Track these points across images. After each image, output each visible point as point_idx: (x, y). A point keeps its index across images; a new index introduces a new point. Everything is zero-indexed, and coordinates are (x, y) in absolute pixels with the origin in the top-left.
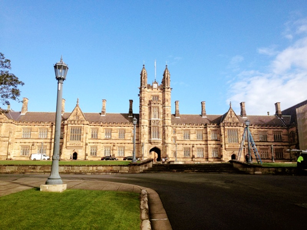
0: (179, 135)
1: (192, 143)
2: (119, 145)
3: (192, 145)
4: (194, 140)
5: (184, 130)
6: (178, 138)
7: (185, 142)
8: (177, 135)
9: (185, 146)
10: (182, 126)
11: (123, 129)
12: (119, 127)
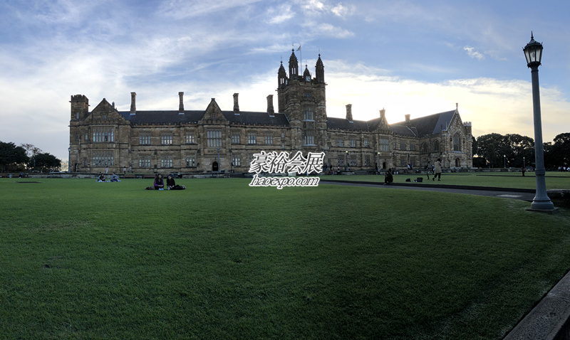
1: (346, 150)
4: (348, 146)
7: (340, 149)
8: (331, 141)
9: (339, 153)
10: (336, 130)
11: (271, 132)
12: (266, 130)
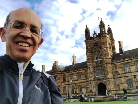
0: (120, 69)
1: (133, 74)
2: (78, 84)
3: (133, 77)
4: (135, 71)
5: (124, 64)
6: (120, 72)
7: (127, 75)
8: (118, 70)
9: (127, 78)
10: (122, 60)
11: (80, 73)
12: (77, 72)
